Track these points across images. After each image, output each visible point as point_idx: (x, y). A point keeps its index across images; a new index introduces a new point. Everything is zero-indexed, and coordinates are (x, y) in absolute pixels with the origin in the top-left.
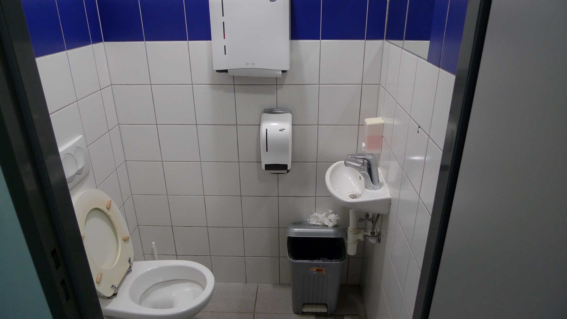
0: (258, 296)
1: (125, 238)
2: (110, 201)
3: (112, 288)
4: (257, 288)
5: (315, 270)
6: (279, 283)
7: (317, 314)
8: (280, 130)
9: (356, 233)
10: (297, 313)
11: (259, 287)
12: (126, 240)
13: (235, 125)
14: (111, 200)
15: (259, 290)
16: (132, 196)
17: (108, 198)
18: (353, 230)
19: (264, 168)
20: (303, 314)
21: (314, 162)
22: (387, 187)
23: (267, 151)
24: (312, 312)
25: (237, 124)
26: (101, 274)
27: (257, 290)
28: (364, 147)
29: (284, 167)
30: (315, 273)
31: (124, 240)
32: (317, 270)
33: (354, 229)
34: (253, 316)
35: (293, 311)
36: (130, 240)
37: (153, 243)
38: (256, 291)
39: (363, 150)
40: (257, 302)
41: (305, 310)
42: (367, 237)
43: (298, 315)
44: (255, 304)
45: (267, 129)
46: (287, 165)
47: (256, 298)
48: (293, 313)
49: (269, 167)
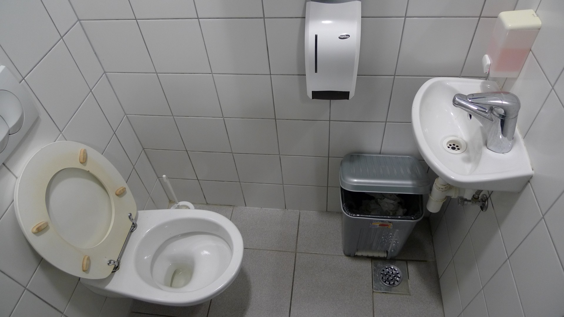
0: (300, 227)
1: (118, 193)
2: (84, 153)
3: (108, 264)
4: (298, 217)
5: (378, 225)
6: (326, 210)
7: (373, 259)
8: (340, 38)
9: (446, 191)
10: (348, 256)
11: (301, 215)
12: (121, 194)
13: (261, 18)
14: (85, 150)
15: (301, 220)
16: (127, 116)
17: (79, 148)
18: (443, 187)
19: (310, 95)
20: (356, 257)
21: (391, 76)
22: (524, 148)
23: (316, 71)
24: (368, 256)
25: (264, 16)
26: (89, 259)
27: (298, 218)
28: (488, 65)
29: (344, 95)
30: (377, 227)
31: (117, 195)
32: (380, 225)
33: (444, 185)
34: (294, 257)
35: (344, 252)
36: (128, 190)
37: (164, 176)
38: (298, 220)
39: (486, 70)
40: (298, 236)
41: (359, 254)
42: (466, 202)
43: (350, 257)
44: (297, 240)
45: (316, 36)
46: (349, 92)
47: (298, 231)
48: (343, 254)
49: (317, 95)
